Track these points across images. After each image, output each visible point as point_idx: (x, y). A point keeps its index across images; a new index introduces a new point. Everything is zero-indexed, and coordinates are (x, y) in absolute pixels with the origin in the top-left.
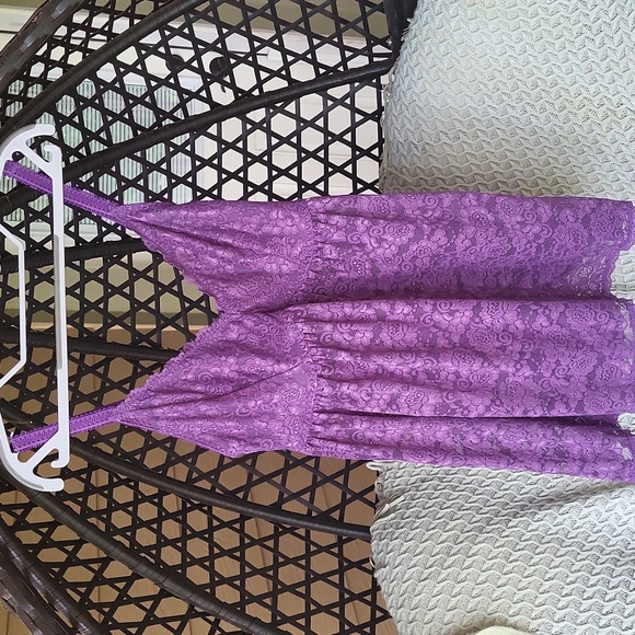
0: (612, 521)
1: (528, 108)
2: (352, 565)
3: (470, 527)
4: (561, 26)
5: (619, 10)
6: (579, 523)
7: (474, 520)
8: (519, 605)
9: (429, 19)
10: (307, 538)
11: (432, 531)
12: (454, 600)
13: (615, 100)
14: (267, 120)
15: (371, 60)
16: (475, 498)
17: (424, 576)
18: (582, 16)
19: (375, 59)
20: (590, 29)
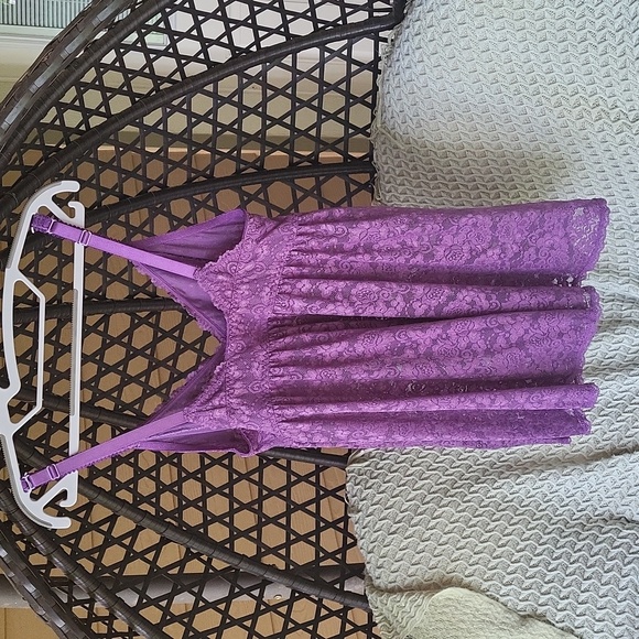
0: (562, 493)
1: (525, 100)
2: (328, 493)
3: (436, 488)
4: (566, 31)
5: (625, 23)
6: (533, 492)
7: (441, 481)
8: (474, 567)
9: (435, 6)
10: (288, 469)
11: (402, 488)
12: (418, 556)
13: (610, 102)
14: (263, 74)
15: (371, 15)
16: (442, 458)
17: (393, 529)
18: (588, 23)
19: (375, 14)
20: (594, 36)
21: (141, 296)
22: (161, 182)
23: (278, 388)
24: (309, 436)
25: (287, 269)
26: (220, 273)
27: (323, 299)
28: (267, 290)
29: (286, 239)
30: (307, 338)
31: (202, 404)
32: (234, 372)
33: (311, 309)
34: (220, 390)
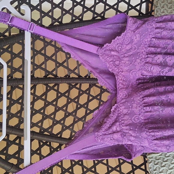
21: (50, 76)
22: (60, 20)
23: (148, 119)
24: (168, 148)
25: (149, 49)
26: (112, 50)
27: (169, 66)
28: (138, 61)
29: (150, 31)
30: (161, 89)
31: (106, 130)
32: (123, 110)
33: (163, 72)
34: (116, 121)
